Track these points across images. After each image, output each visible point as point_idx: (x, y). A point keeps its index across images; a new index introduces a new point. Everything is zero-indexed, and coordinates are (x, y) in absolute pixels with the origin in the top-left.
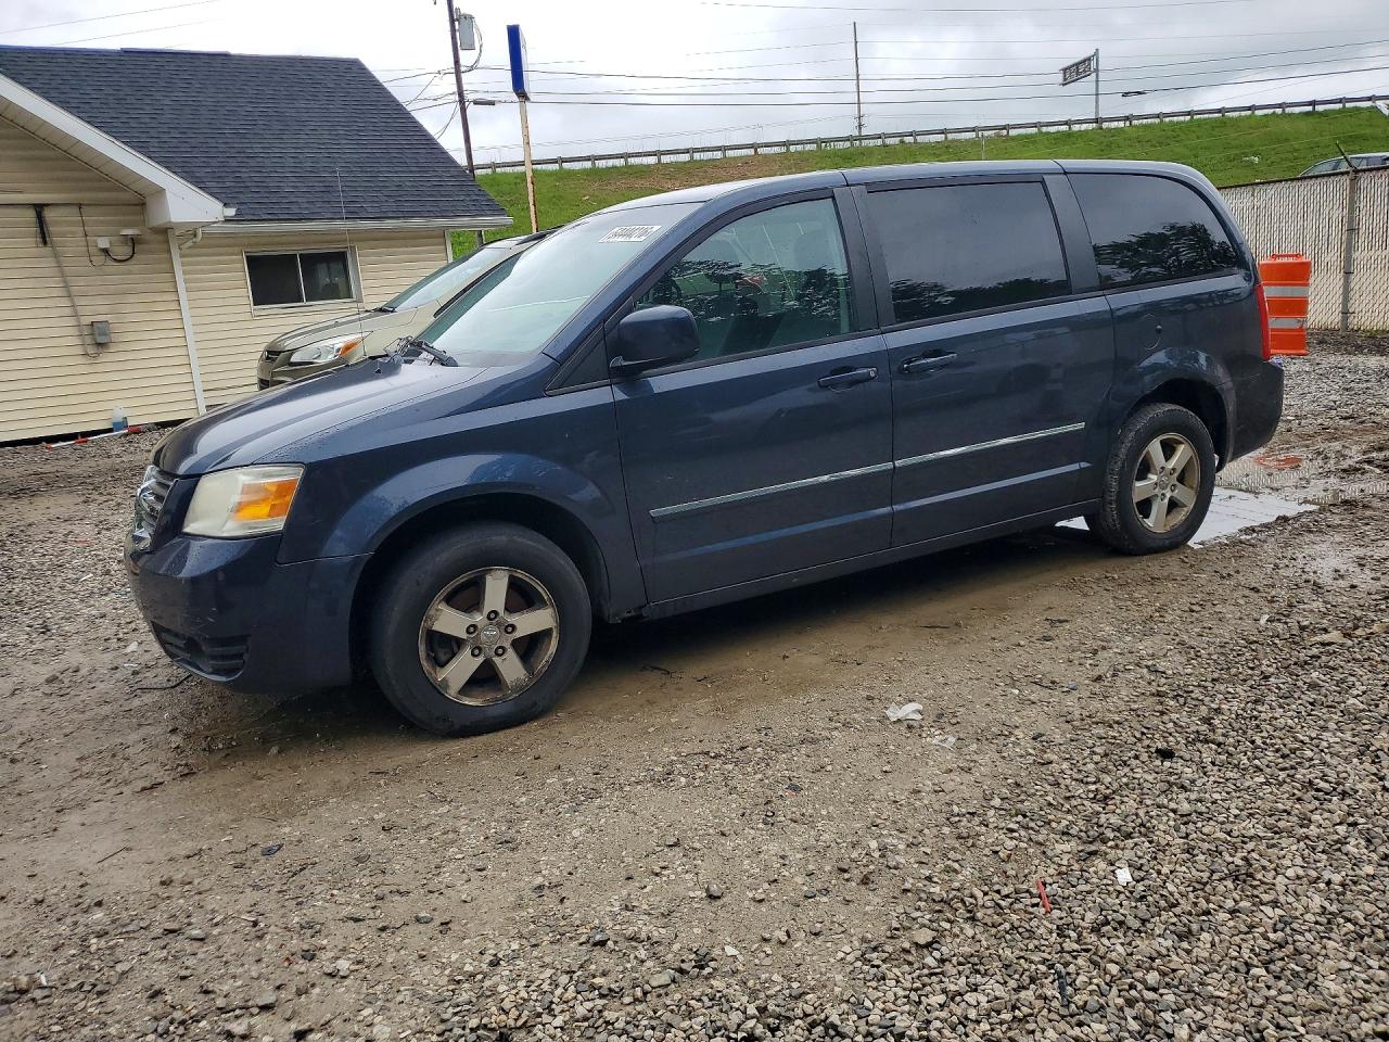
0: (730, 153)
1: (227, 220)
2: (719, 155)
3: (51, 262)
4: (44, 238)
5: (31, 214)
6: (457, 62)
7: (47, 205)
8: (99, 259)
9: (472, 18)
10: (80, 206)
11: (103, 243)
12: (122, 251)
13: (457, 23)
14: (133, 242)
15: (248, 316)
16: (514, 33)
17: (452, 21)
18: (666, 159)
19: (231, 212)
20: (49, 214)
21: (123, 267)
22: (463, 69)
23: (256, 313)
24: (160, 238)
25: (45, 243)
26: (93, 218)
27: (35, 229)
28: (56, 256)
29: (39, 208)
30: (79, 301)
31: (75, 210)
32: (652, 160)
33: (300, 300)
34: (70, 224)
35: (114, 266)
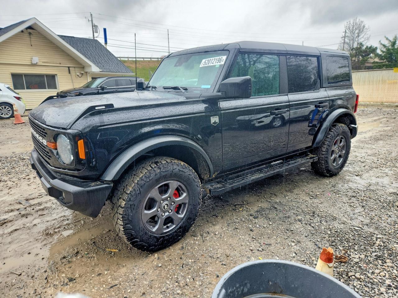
0: (145, 59)
1: (100, 71)
2: (142, 59)
3: (70, 77)
4: (69, 72)
5: (68, 68)
6: (94, 35)
8: (77, 77)
9: (97, 26)
10: (75, 67)
11: (78, 74)
12: (80, 75)
13: (94, 27)
14: (82, 74)
16: (105, 30)
17: (93, 26)
18: (130, 59)
20: (70, 68)
22: (95, 37)
24: (86, 73)
26: (76, 69)
27: (68, 71)
28: (71, 76)
29: (69, 67)
30: (74, 84)
32: (127, 59)
34: (73, 70)
35: (79, 78)
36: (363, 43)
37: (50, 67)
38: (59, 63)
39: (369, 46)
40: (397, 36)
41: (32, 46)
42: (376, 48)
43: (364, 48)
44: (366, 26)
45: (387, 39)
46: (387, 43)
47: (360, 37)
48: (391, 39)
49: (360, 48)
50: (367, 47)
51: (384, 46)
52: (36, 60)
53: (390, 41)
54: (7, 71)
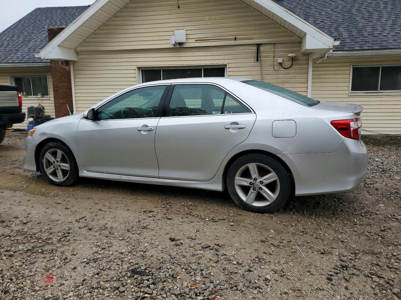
3: (259, 69)
4: (258, 58)
5: (255, 48)
7: (261, 44)
8: (277, 68)
10: (274, 44)
11: (280, 60)
12: (287, 64)
14: (293, 59)
15: (347, 96)
19: (337, 43)
20: (262, 48)
21: (287, 71)
23: (351, 94)
24: (305, 58)
25: (257, 60)
26: (278, 49)
27: (254, 55)
28: (261, 66)
29: (258, 46)
31: (272, 46)
33: (376, 89)
34: (268, 52)
35: (283, 71)
37: (214, 49)
38: (234, 37)
41: (179, 7)
52: (180, 36)
54: (133, 64)
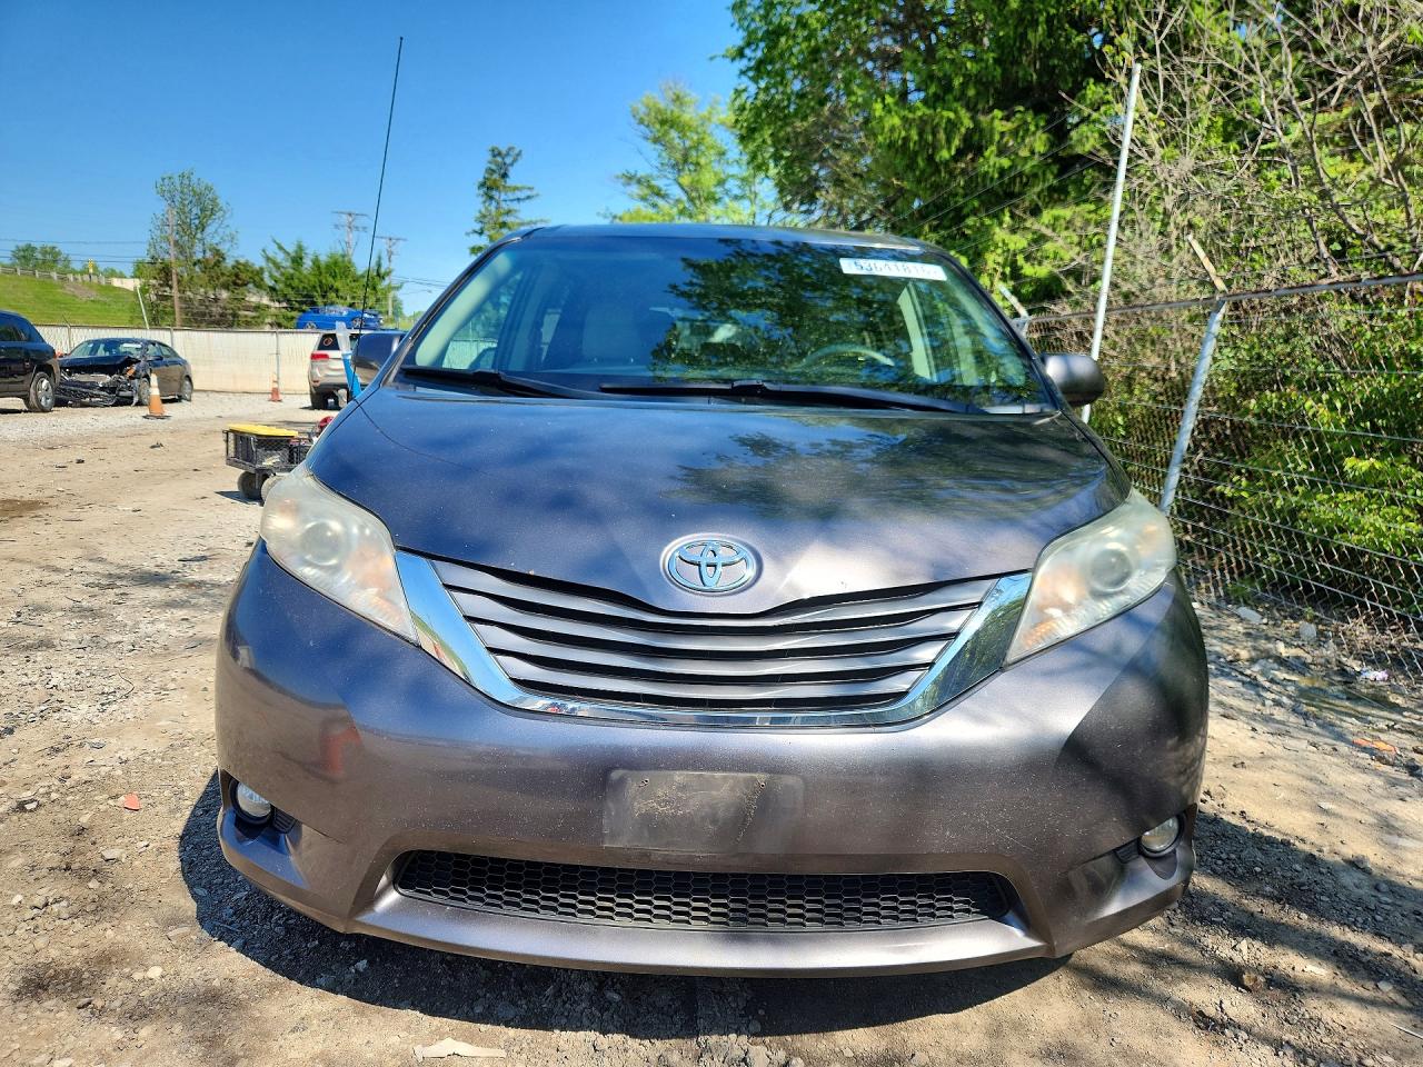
36: (224, 248)
39: (242, 261)
40: (305, 245)
42: (262, 269)
43: (229, 263)
44: (221, 202)
45: (281, 248)
46: (280, 257)
47: (209, 230)
48: (291, 249)
49: (217, 263)
50: (237, 262)
51: (277, 266)
53: (288, 254)
